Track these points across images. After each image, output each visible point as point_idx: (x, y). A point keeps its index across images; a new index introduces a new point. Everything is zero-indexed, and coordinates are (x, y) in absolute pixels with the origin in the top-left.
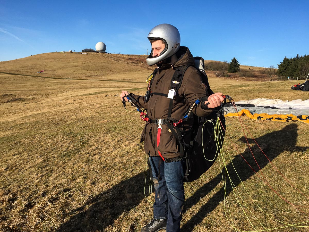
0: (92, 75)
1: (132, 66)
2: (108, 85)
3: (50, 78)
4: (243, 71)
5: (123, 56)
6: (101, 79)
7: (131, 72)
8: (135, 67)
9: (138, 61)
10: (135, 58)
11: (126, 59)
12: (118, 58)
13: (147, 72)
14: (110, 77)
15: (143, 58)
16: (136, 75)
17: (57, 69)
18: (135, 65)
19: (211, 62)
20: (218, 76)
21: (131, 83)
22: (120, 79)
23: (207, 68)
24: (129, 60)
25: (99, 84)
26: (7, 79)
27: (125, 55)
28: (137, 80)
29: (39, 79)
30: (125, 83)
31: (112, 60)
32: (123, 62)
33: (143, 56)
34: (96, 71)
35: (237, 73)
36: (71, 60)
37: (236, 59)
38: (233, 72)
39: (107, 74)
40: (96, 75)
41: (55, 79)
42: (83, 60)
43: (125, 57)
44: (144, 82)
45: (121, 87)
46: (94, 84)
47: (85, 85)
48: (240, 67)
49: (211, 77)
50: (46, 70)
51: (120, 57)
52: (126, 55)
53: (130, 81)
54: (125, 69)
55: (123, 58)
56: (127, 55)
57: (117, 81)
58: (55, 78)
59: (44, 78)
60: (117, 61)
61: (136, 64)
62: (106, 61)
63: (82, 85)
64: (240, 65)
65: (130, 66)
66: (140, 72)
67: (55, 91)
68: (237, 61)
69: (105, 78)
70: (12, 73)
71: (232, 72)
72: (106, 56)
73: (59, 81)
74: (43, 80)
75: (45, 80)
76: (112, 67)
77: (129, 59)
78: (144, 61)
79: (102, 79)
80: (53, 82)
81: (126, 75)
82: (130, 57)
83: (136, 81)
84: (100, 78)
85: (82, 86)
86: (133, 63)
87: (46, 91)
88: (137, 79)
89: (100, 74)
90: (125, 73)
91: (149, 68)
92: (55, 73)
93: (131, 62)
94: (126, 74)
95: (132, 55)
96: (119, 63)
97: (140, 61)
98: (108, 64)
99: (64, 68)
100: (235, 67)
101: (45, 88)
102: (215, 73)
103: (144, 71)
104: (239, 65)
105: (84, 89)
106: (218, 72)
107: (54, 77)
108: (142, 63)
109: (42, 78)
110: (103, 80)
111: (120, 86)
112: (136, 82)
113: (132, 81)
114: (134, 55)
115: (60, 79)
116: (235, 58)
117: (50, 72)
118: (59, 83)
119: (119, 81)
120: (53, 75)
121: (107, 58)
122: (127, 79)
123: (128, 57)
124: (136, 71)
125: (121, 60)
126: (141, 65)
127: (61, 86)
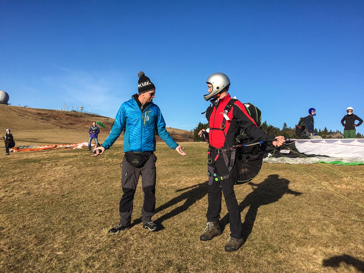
1: (40, 123)
5: (30, 110)
7: (38, 129)
8: (45, 124)
10: (47, 114)
11: (34, 114)
12: (23, 112)
13: (59, 131)
15: (57, 114)
16: (45, 134)
18: (44, 122)
22: (21, 138)
24: (38, 115)
27: (33, 109)
30: (25, 143)
31: (14, 114)
32: (30, 117)
33: (57, 112)
43: (32, 111)
44: (51, 142)
51: (26, 112)
52: (34, 109)
53: (33, 140)
54: (30, 126)
55: (30, 113)
56: (37, 109)
60: (21, 115)
61: (47, 120)
62: (5, 115)
65: (38, 122)
66: (50, 130)
72: (6, 109)
76: (13, 123)
77: (38, 114)
78: (57, 117)
81: (29, 133)
82: (39, 112)
83: (41, 141)
86: (42, 119)
88: (43, 138)
90: (30, 130)
91: (62, 126)
93: (40, 117)
94: (31, 132)
95: (43, 110)
96: (23, 119)
97: (52, 117)
98: (8, 119)
103: (56, 130)
108: (55, 119)
113: (37, 141)
114: (45, 110)
121: (7, 111)
122: (30, 139)
123: (37, 111)
124: (44, 130)
125: (27, 115)
126: (52, 122)
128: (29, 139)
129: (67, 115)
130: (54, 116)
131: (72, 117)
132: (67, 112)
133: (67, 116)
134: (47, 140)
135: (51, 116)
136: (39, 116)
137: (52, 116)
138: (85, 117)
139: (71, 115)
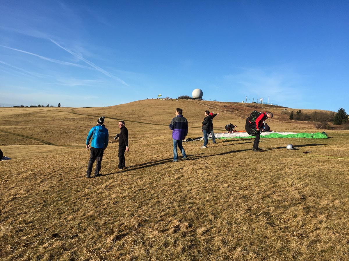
1: (226, 114)
3: (146, 123)
5: (218, 104)
6: (193, 126)
8: (229, 115)
9: (233, 108)
10: (231, 106)
11: (221, 107)
12: (213, 105)
13: (241, 120)
15: (239, 106)
17: (154, 115)
18: (229, 113)
19: (316, 112)
20: (318, 128)
25: (190, 131)
26: (111, 124)
27: (220, 102)
29: (137, 124)
32: (218, 110)
34: (190, 118)
36: (166, 106)
37: (344, 110)
38: (340, 124)
41: (151, 125)
43: (220, 104)
48: (348, 119)
49: (310, 128)
50: (143, 116)
51: (216, 105)
55: (218, 106)
56: (223, 102)
58: (151, 124)
59: (142, 123)
60: (211, 108)
61: (231, 112)
62: (200, 108)
65: (224, 114)
67: (151, 135)
68: (345, 112)
70: (114, 118)
71: (338, 124)
73: (154, 127)
74: (141, 125)
77: (225, 106)
78: (239, 109)
80: (149, 128)
86: (227, 111)
87: (143, 135)
91: (244, 117)
92: (151, 119)
94: (219, 122)
95: (228, 103)
97: (235, 109)
98: (202, 112)
99: (159, 115)
100: (343, 118)
101: (142, 133)
102: (315, 124)
103: (238, 120)
104: (347, 117)
106: (319, 123)
108: (238, 111)
109: (140, 123)
114: (230, 103)
115: (156, 124)
116: (342, 109)
117: (147, 118)
118: (154, 129)
120: (149, 120)
121: (202, 105)
123: (223, 104)
124: (229, 120)
125: (216, 108)
126: (235, 113)
127: (156, 131)
128: (217, 127)
129: (248, 106)
130: (237, 108)
131: (252, 108)
132: (248, 104)
133: (248, 108)
136: (225, 109)
138: (264, 108)
139: (252, 107)
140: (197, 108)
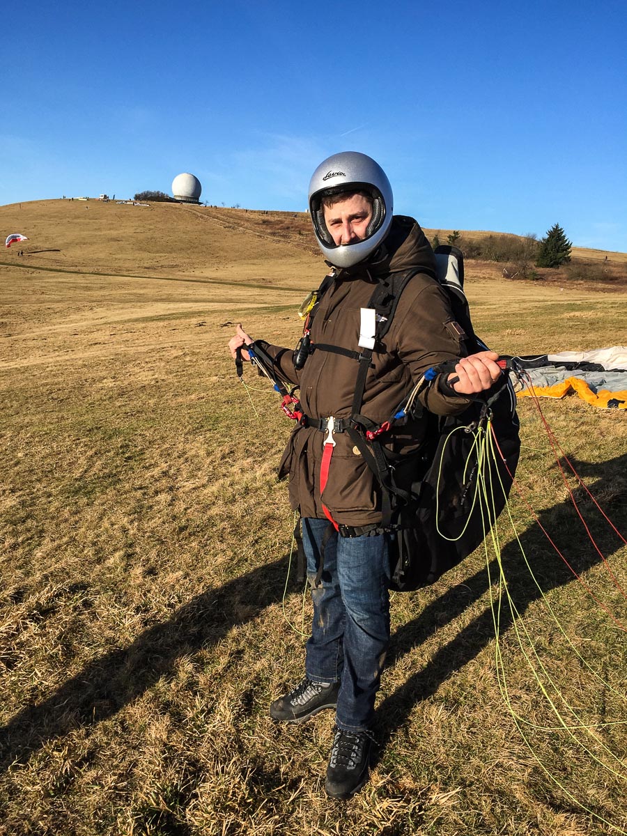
0: (162, 266)
1: (271, 244)
2: (204, 295)
3: (47, 269)
4: (578, 262)
5: (247, 215)
6: (185, 276)
7: (268, 258)
8: (279, 245)
9: (288, 228)
10: (281, 222)
11: (256, 224)
12: (233, 219)
13: (313, 260)
14: (210, 273)
15: (302, 222)
16: (284, 268)
17: (68, 245)
18: (279, 241)
19: (491, 237)
20: (507, 276)
21: (268, 291)
22: (238, 278)
23: (479, 254)
24: (264, 226)
25: (181, 290)
27: (252, 211)
28: (286, 281)
29: (16, 273)
30: (250, 289)
31: (218, 226)
32: (248, 231)
33: (303, 217)
34: (174, 255)
35: (561, 269)
36: (104, 221)
37: (561, 229)
38: (552, 266)
39: (204, 263)
40: (173, 267)
41: (60, 273)
42: (137, 224)
43: (252, 216)
44: (302, 288)
45: (240, 299)
46: (166, 291)
47: (142, 292)
48: (570, 252)
49: (490, 278)
51: (241, 218)
52: (255, 212)
53: (264, 284)
54: (252, 250)
55: (248, 221)
56: (259, 212)
57: (230, 284)
58: (60, 271)
59: (33, 270)
60: (230, 227)
61: (284, 236)
62: (199, 227)
63: (135, 291)
64: (570, 247)
65: (266, 242)
66: (292, 261)
67: (60, 305)
68: (564, 236)
69: (197, 273)
71: (547, 266)
72: (199, 214)
73: (72, 280)
74: (29, 275)
75: (34, 275)
76: (217, 244)
77: (264, 222)
78: (304, 229)
79: (188, 276)
80: (56, 282)
81: (254, 267)
82: (265, 217)
83: (281, 286)
84: (184, 274)
85: (135, 294)
86: (273, 234)
87: (36, 307)
88: (283, 279)
89: (185, 263)
90: (252, 261)
92: (60, 256)
93: (269, 231)
94: (253, 264)
95: (272, 213)
96: (235, 234)
97: (293, 229)
98: (205, 237)
99: (85, 244)
100: (558, 252)
101: (34, 298)
102: (500, 269)
103: (305, 259)
104: (568, 246)
105: (139, 304)
106: (509, 264)
107: (58, 268)
108: (300, 234)
109: (27, 269)
110: (191, 279)
111: (237, 297)
112: (282, 289)
113: (272, 286)
114: (277, 213)
115: (76, 272)
116: (557, 227)
117: (49, 254)
118: (71, 285)
119: (235, 284)
120: (56, 261)
121: (202, 218)
122: (257, 280)
123: (260, 217)
124: (281, 259)
125: (241, 226)
126: (295, 241)
127: (78, 292)
128: (254, 280)
130: (297, 227)
134: (293, 284)
135: (290, 226)
136: (266, 229)
137: (292, 227)
140: (190, 228)
